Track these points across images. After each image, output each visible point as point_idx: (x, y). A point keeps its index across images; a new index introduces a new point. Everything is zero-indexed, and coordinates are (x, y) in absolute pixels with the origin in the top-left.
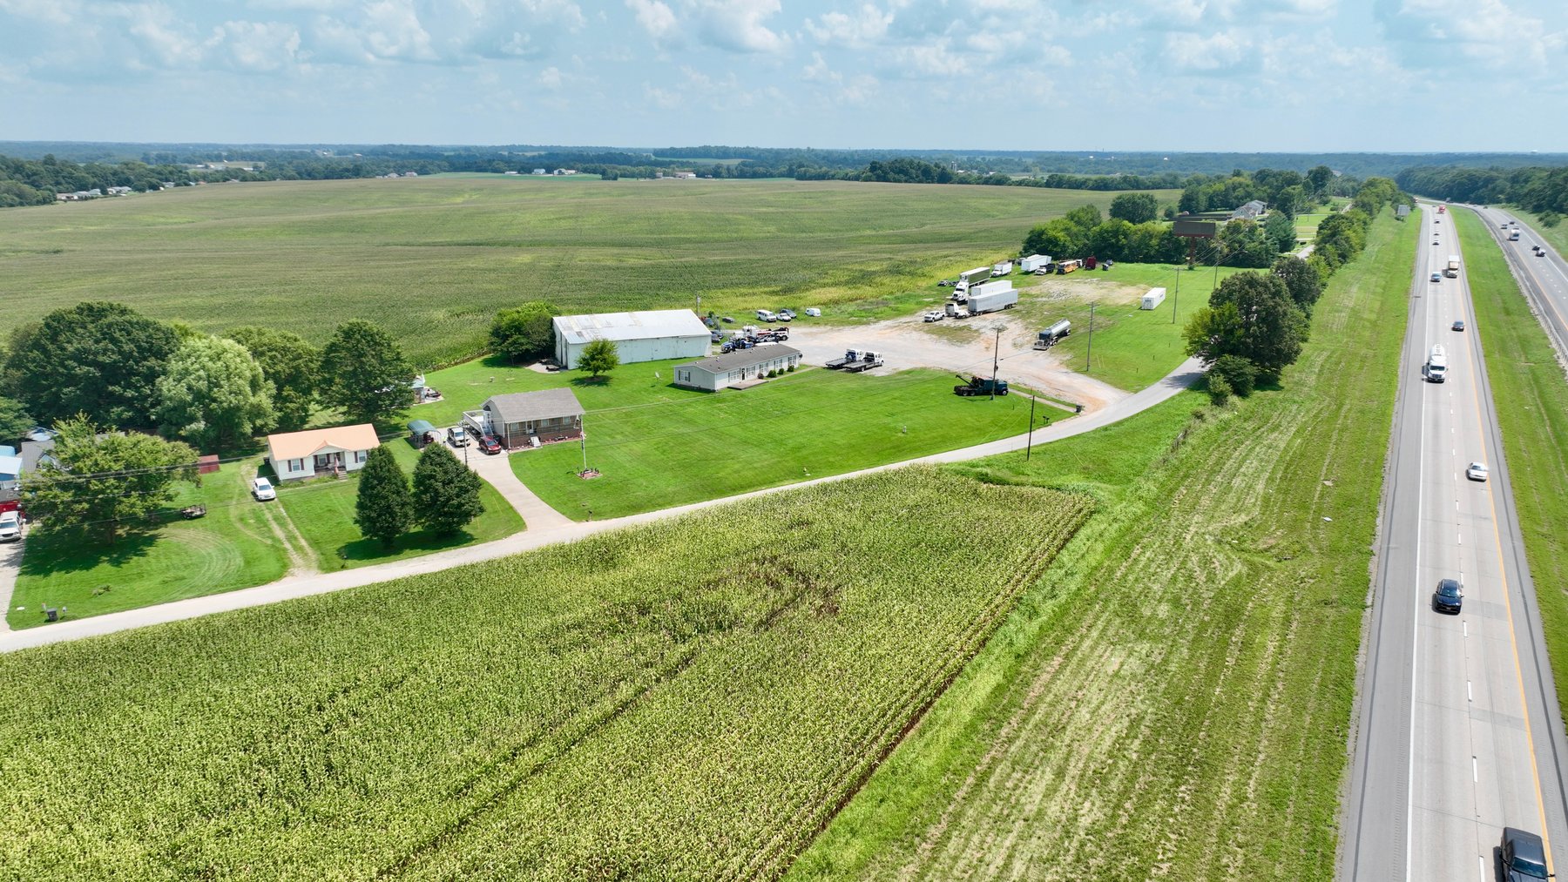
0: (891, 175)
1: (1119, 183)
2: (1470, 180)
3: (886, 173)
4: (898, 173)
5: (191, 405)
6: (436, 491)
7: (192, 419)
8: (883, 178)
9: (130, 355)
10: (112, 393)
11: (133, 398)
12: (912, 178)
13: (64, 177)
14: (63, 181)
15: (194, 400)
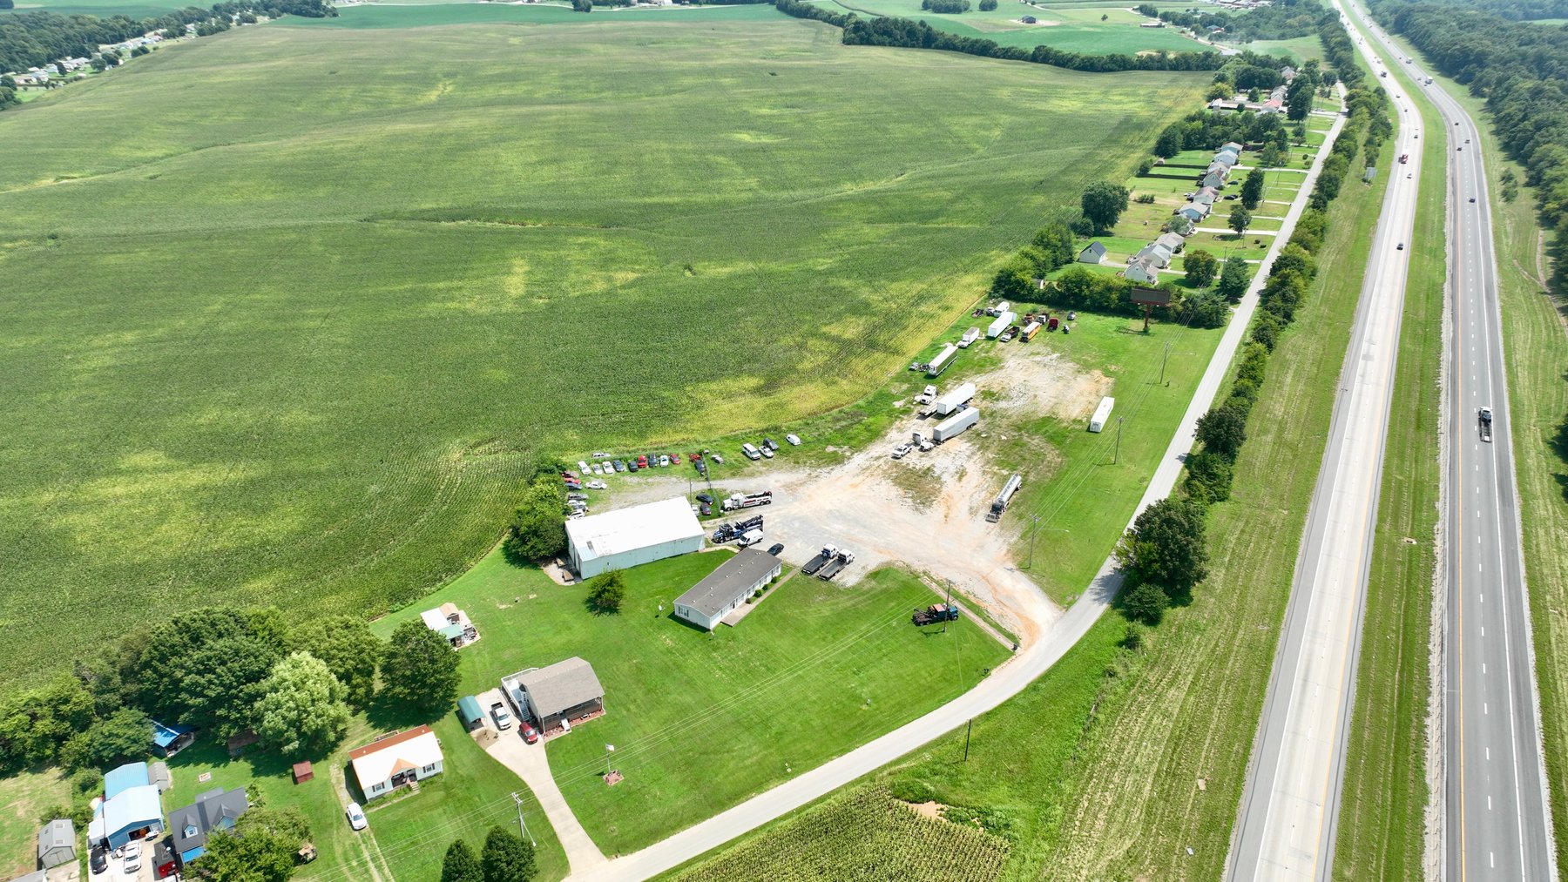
0: (875, 37)
1: (1106, 63)
2: (1462, 52)
3: (870, 35)
4: (882, 34)
5: (287, 731)
6: (502, 871)
7: (289, 741)
8: (867, 41)
9: (230, 687)
10: (220, 716)
11: (236, 719)
12: (896, 40)
13: (17, 53)
14: (18, 59)
15: (289, 726)
